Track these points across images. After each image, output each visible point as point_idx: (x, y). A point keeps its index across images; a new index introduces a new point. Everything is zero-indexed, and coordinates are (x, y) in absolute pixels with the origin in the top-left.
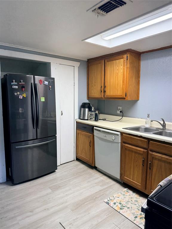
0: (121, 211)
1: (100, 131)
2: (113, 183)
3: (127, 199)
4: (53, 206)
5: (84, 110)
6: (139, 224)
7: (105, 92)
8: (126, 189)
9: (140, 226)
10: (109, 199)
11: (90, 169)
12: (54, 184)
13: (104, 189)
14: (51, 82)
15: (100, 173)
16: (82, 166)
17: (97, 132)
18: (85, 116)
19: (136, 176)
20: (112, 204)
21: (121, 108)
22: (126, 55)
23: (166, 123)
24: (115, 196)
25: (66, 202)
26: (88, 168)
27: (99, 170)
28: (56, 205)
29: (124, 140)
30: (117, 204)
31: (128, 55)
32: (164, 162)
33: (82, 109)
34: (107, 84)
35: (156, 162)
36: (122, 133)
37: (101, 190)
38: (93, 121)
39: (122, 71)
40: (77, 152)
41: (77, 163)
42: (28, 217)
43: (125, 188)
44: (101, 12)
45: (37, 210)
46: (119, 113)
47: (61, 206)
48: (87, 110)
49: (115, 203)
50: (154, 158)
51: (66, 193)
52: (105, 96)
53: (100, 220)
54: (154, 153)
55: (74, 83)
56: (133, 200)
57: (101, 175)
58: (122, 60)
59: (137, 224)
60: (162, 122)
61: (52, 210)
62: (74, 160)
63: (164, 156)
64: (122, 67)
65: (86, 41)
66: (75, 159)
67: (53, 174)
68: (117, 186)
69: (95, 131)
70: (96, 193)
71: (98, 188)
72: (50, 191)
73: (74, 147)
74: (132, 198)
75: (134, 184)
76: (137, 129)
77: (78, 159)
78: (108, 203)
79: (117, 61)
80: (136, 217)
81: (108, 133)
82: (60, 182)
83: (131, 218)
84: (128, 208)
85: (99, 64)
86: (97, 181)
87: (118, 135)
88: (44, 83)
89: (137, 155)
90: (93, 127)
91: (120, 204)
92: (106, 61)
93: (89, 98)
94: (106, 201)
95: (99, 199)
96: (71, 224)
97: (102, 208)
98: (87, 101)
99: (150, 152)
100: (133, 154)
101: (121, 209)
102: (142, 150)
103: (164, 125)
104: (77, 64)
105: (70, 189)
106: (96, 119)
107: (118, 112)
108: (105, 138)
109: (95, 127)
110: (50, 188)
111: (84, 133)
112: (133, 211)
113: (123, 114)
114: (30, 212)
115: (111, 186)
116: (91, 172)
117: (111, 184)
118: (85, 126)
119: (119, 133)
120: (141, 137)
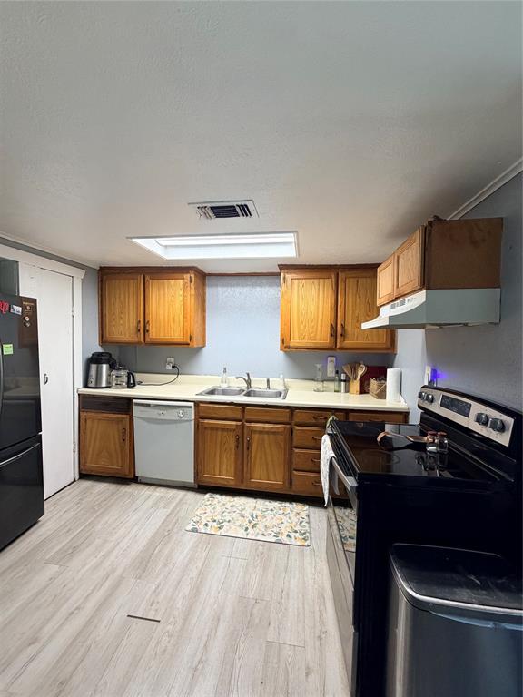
0: (223, 532)
1: (148, 405)
2: (181, 493)
3: (219, 509)
4: (86, 595)
5: (97, 368)
6: (256, 536)
7: (146, 331)
8: (208, 495)
9: (258, 538)
10: (192, 523)
11: (124, 486)
12: (54, 551)
13: (173, 511)
14: (28, 308)
15: (147, 487)
16: (102, 487)
17: (142, 408)
18: (101, 379)
19: (225, 467)
20: (201, 528)
21: (172, 360)
22: (188, 275)
23: (251, 378)
24: (198, 513)
25: (114, 570)
26: (119, 486)
27: (143, 481)
28: (93, 591)
29: (201, 414)
30: (209, 524)
31: (193, 276)
32: (268, 433)
33: (94, 367)
34: (152, 317)
35: (256, 437)
36: (197, 404)
37: (170, 514)
38: (124, 388)
39: (181, 298)
40: (83, 461)
41: (86, 484)
42: (31, 660)
43: (206, 493)
44: (211, 214)
45: (48, 629)
46: (171, 368)
47: (107, 585)
48: (105, 367)
49: (206, 525)
50: (252, 431)
51: (102, 553)
52: (148, 340)
53: (200, 564)
54: (253, 424)
55: (73, 312)
56: (228, 505)
57: (152, 488)
58: (181, 281)
59: (254, 538)
60: (247, 378)
61: (91, 605)
62: (75, 481)
63: (267, 425)
64: (181, 292)
65: (134, 240)
66: (77, 478)
67: (36, 529)
68: (191, 496)
69: (134, 407)
70: (163, 523)
71: (161, 514)
72: (54, 568)
73: (74, 452)
74: (224, 504)
75: (222, 482)
76: (212, 392)
77: (84, 476)
78: (194, 530)
79: (172, 282)
80: (247, 529)
81: (169, 406)
82: (70, 538)
83: (241, 533)
84: (229, 521)
85: (132, 281)
86: (150, 502)
87: (190, 407)
88: (12, 311)
89: (225, 433)
90: (129, 400)
91: (215, 521)
92: (147, 278)
93: (103, 341)
94: (190, 527)
95: (175, 530)
96: (153, 601)
97: (191, 543)
98: (100, 350)
99: (247, 424)
100: (219, 433)
101: (220, 528)
102: (234, 423)
103: (249, 383)
104: (80, 274)
105: (105, 541)
106: (131, 385)
107: (169, 368)
108: (162, 417)
109: (134, 401)
110: (49, 562)
111: (105, 415)
112: (238, 523)
113: (177, 370)
114: (30, 645)
115: (181, 500)
116: (130, 490)
117: (180, 497)
118: (107, 401)
119: (192, 404)
120: (232, 404)
